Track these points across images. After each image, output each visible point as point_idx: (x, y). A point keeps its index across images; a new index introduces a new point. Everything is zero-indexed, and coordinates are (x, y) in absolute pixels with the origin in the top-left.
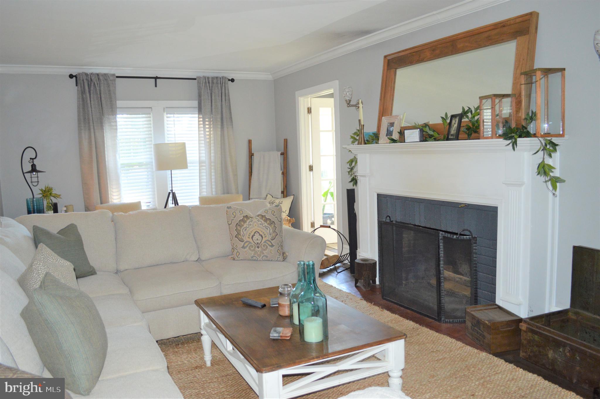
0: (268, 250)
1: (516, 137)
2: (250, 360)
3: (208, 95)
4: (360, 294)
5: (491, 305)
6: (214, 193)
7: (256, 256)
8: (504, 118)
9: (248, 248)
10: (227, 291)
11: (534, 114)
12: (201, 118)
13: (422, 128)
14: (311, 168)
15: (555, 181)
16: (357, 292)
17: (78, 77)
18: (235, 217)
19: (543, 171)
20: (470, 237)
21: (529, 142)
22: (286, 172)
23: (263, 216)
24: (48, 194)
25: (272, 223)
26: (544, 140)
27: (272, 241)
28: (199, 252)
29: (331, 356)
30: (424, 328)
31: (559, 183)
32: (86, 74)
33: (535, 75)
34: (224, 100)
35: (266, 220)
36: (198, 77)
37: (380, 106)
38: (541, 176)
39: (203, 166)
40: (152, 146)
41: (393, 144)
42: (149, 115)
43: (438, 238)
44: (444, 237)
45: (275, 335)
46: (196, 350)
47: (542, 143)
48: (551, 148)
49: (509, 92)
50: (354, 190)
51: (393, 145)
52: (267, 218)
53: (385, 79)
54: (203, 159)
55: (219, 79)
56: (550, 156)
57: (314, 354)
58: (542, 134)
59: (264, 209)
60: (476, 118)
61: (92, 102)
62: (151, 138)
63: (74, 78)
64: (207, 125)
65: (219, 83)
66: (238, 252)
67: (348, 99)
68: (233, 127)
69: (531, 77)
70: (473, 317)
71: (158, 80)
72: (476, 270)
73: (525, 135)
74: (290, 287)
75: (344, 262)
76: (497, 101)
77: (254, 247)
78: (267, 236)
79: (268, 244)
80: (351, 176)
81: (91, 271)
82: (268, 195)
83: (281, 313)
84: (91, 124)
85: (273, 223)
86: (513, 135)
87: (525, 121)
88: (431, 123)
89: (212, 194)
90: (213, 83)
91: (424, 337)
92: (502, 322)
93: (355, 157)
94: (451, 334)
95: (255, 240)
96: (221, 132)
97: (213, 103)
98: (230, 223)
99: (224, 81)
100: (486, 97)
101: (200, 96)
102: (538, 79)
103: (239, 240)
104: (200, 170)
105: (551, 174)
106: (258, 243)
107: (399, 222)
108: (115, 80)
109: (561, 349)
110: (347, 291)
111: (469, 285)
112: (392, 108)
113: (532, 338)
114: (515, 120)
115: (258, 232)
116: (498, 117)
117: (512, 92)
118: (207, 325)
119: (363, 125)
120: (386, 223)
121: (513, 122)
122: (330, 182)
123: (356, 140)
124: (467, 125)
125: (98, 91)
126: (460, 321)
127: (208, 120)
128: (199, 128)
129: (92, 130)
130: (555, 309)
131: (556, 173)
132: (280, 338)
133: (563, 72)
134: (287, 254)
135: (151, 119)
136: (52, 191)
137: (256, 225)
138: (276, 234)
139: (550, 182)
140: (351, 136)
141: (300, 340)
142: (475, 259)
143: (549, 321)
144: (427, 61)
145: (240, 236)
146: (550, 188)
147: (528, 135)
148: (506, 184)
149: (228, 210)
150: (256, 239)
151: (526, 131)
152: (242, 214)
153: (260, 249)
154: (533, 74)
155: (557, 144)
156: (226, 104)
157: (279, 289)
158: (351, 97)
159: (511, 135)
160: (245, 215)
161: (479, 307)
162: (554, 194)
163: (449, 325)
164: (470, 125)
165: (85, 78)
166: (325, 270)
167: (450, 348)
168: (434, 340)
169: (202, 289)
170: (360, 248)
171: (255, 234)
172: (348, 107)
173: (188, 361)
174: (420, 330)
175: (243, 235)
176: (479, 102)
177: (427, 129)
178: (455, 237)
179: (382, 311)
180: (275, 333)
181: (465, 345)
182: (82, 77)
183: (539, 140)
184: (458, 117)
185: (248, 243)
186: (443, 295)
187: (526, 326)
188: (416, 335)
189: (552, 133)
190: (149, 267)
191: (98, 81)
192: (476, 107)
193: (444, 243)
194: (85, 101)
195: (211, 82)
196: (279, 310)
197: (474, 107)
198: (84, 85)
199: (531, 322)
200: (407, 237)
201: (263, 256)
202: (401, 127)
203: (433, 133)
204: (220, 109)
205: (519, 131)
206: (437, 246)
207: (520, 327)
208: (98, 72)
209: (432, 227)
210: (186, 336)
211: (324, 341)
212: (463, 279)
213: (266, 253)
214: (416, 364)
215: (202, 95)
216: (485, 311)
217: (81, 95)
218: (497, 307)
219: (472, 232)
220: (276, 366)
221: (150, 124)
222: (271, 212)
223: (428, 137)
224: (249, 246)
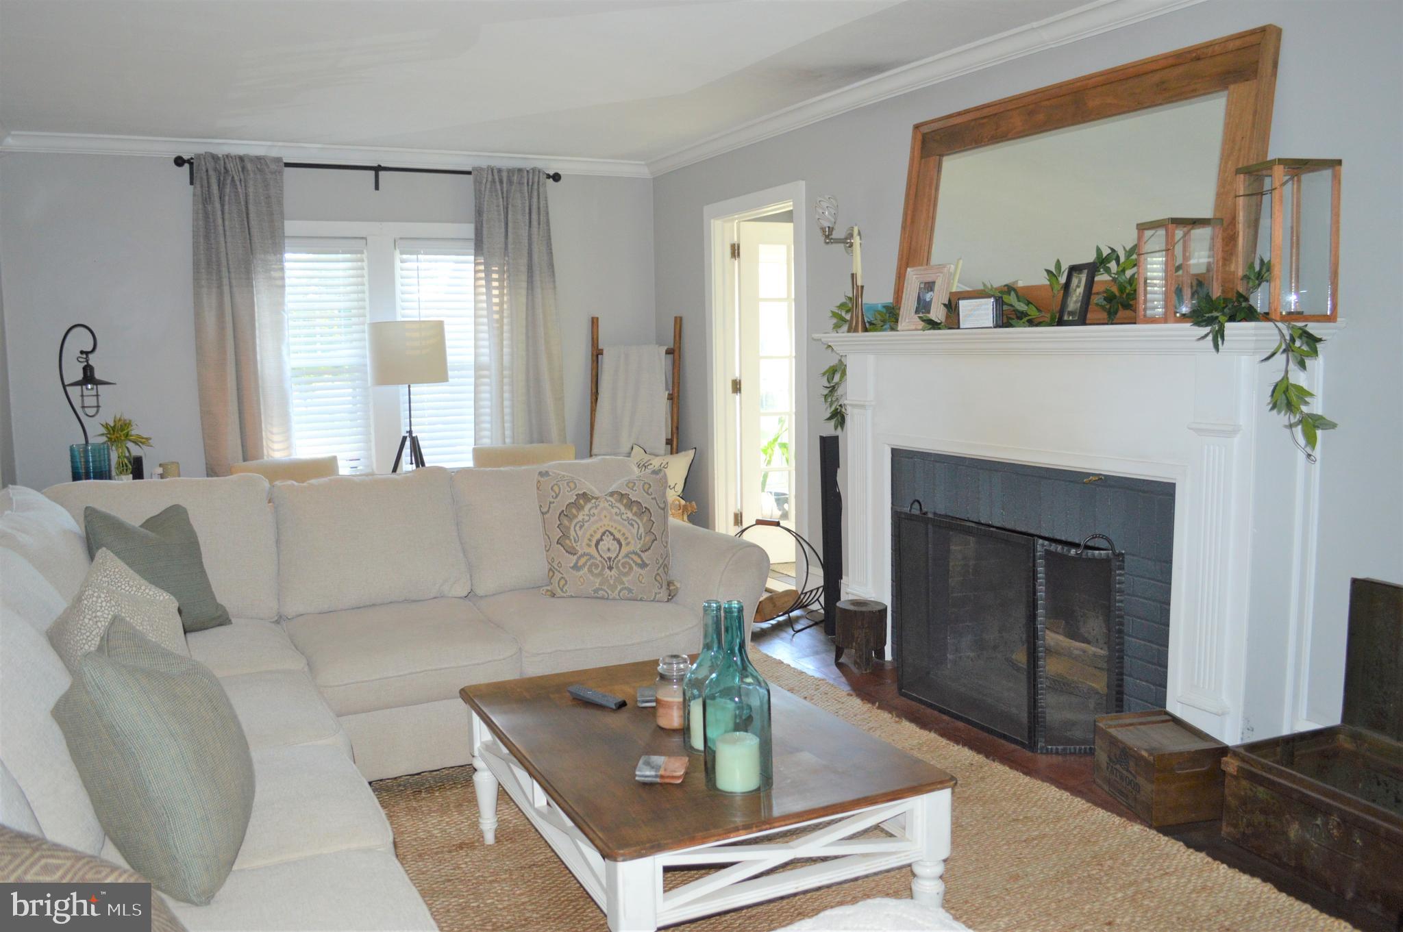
0: (633, 574)
1: (1222, 318)
2: (587, 829)
3: (499, 211)
4: (846, 682)
5: (1155, 714)
6: (508, 440)
7: (605, 588)
8: (1192, 275)
9: (586, 569)
10: (536, 668)
11: (1266, 266)
12: (480, 264)
13: (1000, 295)
14: (737, 387)
15: (1312, 425)
16: (840, 677)
17: (195, 164)
18: (556, 497)
19: (1285, 402)
20: (1108, 554)
21: (1252, 332)
22: (679, 396)
23: (622, 495)
24: (121, 436)
25: (643, 511)
26: (1288, 328)
27: (642, 554)
28: (471, 576)
29: (778, 824)
30: (996, 764)
31: (1323, 429)
32: (215, 158)
33: (1271, 176)
34: (535, 223)
35: (630, 504)
36: (475, 169)
37: (902, 243)
38: (1279, 412)
39: (484, 377)
40: (366, 328)
41: (932, 332)
42: (359, 255)
43: (1034, 556)
44: (1048, 552)
45: (648, 773)
46: (461, 805)
47: (1283, 336)
48: (1305, 348)
49: (1207, 213)
50: (836, 438)
51: (929, 335)
52: (634, 500)
53: (914, 180)
54: (485, 359)
55: (526, 172)
56: (1302, 365)
57: (739, 820)
58: (1284, 313)
59: (626, 478)
60: (1129, 273)
61: (227, 223)
62: (364, 308)
63: (187, 166)
64: (496, 280)
65: (526, 184)
66: (562, 578)
67: (826, 224)
68: (555, 288)
69: (1259, 179)
70: (1113, 741)
71: (381, 174)
72: (1120, 632)
73: (1243, 315)
74: (685, 661)
75: (810, 607)
76: (1179, 233)
77: (600, 568)
78: (633, 542)
79: (634, 562)
80: (831, 406)
81: (221, 615)
82: (635, 447)
83: (663, 722)
84: (225, 274)
85: (647, 511)
86: (1215, 314)
87: (1245, 282)
88: (1021, 284)
89: (504, 443)
90: (510, 182)
91: (997, 784)
92: (1181, 754)
93: (840, 360)
94: (1060, 779)
95: (603, 550)
96: (527, 298)
97: (510, 230)
98: (545, 510)
99: (536, 179)
100: (1154, 225)
101: (479, 212)
102: (1276, 184)
103: (567, 552)
104: (476, 386)
105: (1304, 409)
106: (610, 559)
107: (941, 515)
108: (281, 173)
109: (1319, 819)
110: (817, 675)
111: (1104, 665)
112: (930, 247)
113: (1249, 793)
114: (1220, 279)
115: (610, 532)
116: (1180, 272)
117: (1215, 215)
118: (487, 747)
119: (862, 287)
120: (910, 517)
121: (1215, 283)
122: (780, 421)
123: (845, 321)
124: (1106, 291)
125: (241, 196)
126: (1080, 749)
127: (497, 268)
128: (476, 287)
129: (226, 289)
130: (1305, 725)
131: (1316, 407)
132: (658, 780)
133: (1337, 168)
134: (678, 585)
135: (365, 264)
136: (131, 428)
137: (605, 517)
138: (653, 537)
139: (1300, 427)
140: (832, 312)
141: (707, 786)
142: (1120, 604)
143: (1292, 755)
144: (1015, 138)
145: (567, 542)
146: (1302, 441)
147: (1250, 315)
148: (1195, 430)
149: (541, 479)
150: (605, 548)
151: (1248, 306)
152: (575, 489)
153: (614, 572)
154: (1264, 172)
155: (1319, 337)
156: (541, 233)
157: (659, 665)
158: (833, 220)
159: (1210, 315)
160: (581, 492)
161: (1126, 718)
162: (1309, 456)
163: (1056, 759)
164: (1115, 290)
165: (211, 165)
166: (766, 625)
167: (1057, 812)
168: (1019, 792)
169: (478, 664)
170: (847, 575)
171: (604, 537)
172: (827, 243)
173: (442, 831)
174: (986, 768)
175: (577, 538)
176: (1136, 236)
177: (1012, 299)
178: (1073, 552)
179: (897, 722)
180: (649, 767)
181: (1093, 807)
182: (206, 164)
183: (1277, 327)
184: (1086, 271)
185: (588, 557)
186: (1042, 689)
187: (1237, 764)
188: (977, 782)
189: (1307, 311)
190: (353, 609)
191: (241, 173)
192: (1128, 248)
193: (1047, 566)
194: (211, 220)
195: (505, 180)
196: (658, 714)
197: (1124, 248)
198: (208, 182)
199: (1247, 754)
200: (961, 550)
201: (622, 590)
202: (951, 293)
203: (1027, 307)
204: (527, 245)
205: (1230, 306)
206: (1031, 574)
207: (1223, 767)
208: (241, 151)
209: (1018, 529)
210: (438, 772)
211: (762, 789)
212: (1090, 652)
213: (628, 581)
214: (975, 847)
215: (485, 210)
216: (1139, 727)
217: (201, 206)
218: (1170, 718)
219: (1115, 543)
220: (648, 845)
221: (363, 276)
222: (641, 487)
223: (1014, 317)
224: (588, 564)
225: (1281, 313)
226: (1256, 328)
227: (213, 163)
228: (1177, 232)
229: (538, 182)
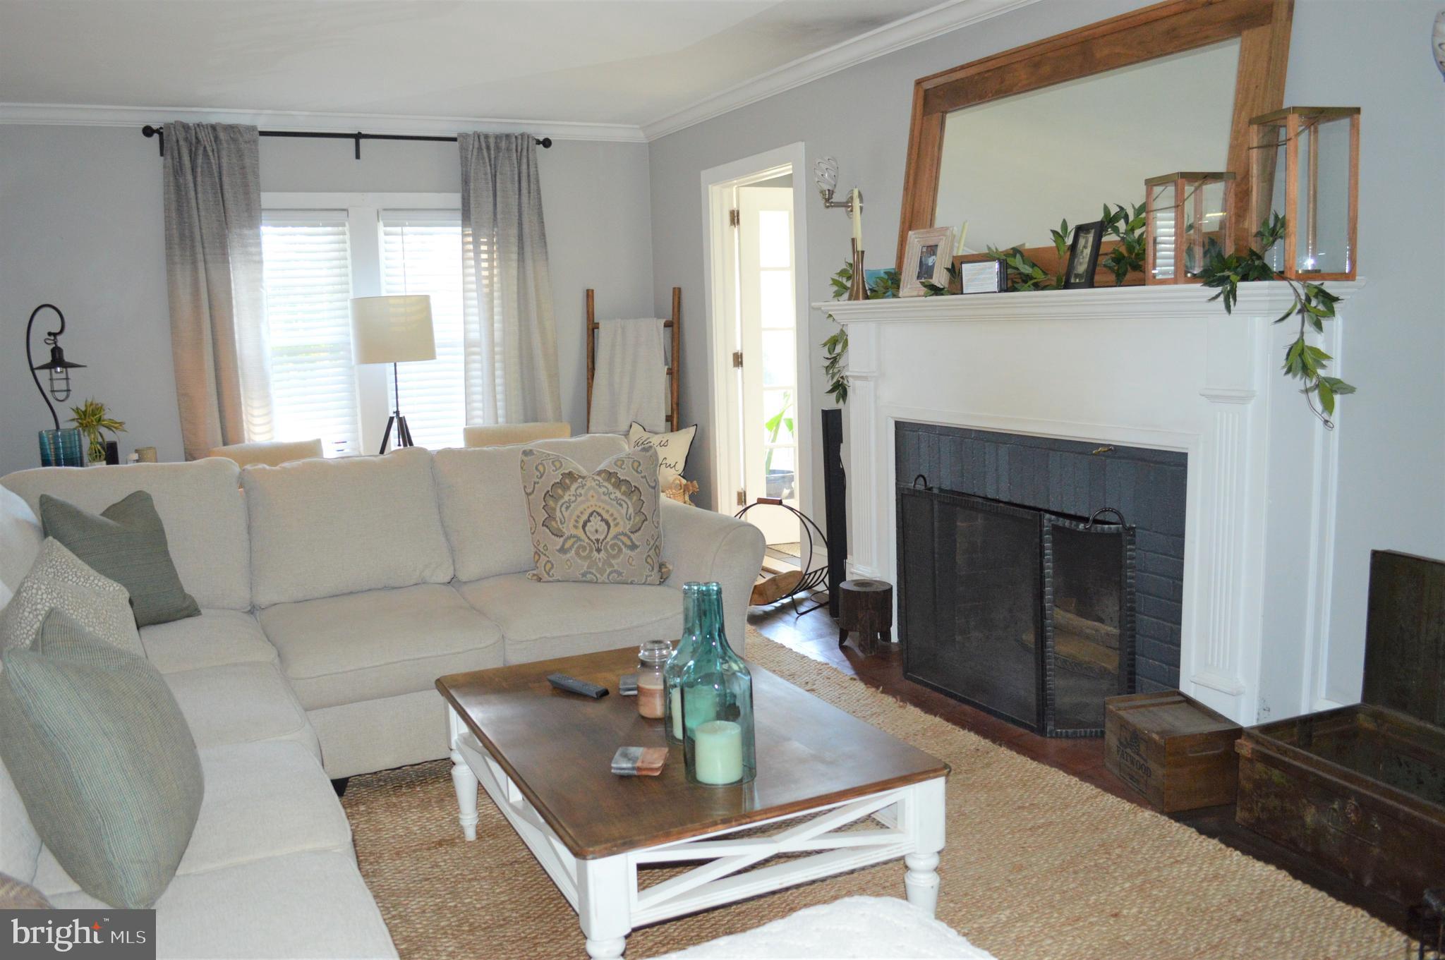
0: (622, 556)
1: (1233, 278)
2: (557, 826)
3: (486, 179)
4: (850, 666)
5: (1168, 695)
6: (501, 420)
7: (594, 571)
8: (1205, 233)
9: (573, 552)
10: (518, 657)
11: (1281, 223)
12: (468, 235)
13: (1005, 258)
14: (738, 360)
15: (1329, 390)
16: (844, 661)
17: (164, 133)
18: (541, 477)
19: (1301, 365)
20: (1118, 528)
21: (1266, 291)
22: (678, 371)
23: (610, 473)
24: (92, 421)
25: (632, 491)
26: (1304, 286)
27: (632, 536)
28: (454, 561)
29: (759, 818)
30: (1003, 748)
31: (1341, 394)
32: (186, 127)
33: (1285, 126)
34: (524, 191)
35: (619, 483)
36: (461, 135)
37: (904, 205)
38: (1295, 376)
39: (474, 354)
40: (349, 304)
41: (935, 298)
42: (340, 228)
43: (1041, 531)
44: (1056, 528)
45: (624, 765)
46: (442, 800)
47: (1298, 295)
48: (1321, 307)
49: (1221, 167)
50: (839, 412)
51: (932, 301)
52: (622, 478)
53: (916, 140)
54: (475, 336)
55: (514, 139)
56: (1318, 326)
57: (720, 813)
58: (1300, 272)
59: (615, 457)
60: (1137, 232)
61: (200, 195)
62: (347, 283)
63: (156, 136)
64: (485, 252)
65: (514, 151)
66: (548, 561)
67: (826, 187)
68: (547, 259)
69: (1275, 130)
70: (1124, 725)
71: (362, 141)
72: (1132, 609)
73: (1256, 274)
74: (667, 647)
75: (815, 588)
76: (1189, 189)
77: (587, 551)
78: (621, 523)
79: (623, 543)
80: (832, 378)
81: (189, 606)
82: (634, 425)
83: (646, 711)
84: (199, 249)
85: (637, 491)
86: (1227, 273)
87: (1259, 239)
88: (1028, 246)
89: (497, 422)
90: (498, 148)
91: (1003, 771)
92: (1193, 736)
93: (842, 330)
94: (1069, 764)
95: (590, 532)
96: (518, 272)
97: (499, 199)
98: (529, 491)
99: (525, 146)
100: (1163, 181)
101: (466, 181)
102: (1291, 134)
103: (553, 534)
104: (466, 363)
105: (1321, 372)
106: (598, 540)
107: (946, 491)
108: (255, 142)
109: (1337, 803)
110: (821, 659)
111: (1117, 645)
112: (933, 210)
113: (1265, 776)
114: (1233, 238)
115: (598, 513)
116: (1192, 232)
117: (1228, 168)
118: (465, 740)
119: (863, 252)
120: (915, 493)
121: (1227, 241)
122: (785, 395)
123: (846, 288)
124: (1115, 251)
125: (214, 167)
126: (1091, 732)
127: (486, 240)
128: (464, 259)
129: (201, 265)
130: (1324, 704)
131: (1334, 369)
132: (635, 772)
133: (1356, 116)
134: (671, 568)
135: (347, 237)
136: (102, 413)
137: (593, 496)
138: (643, 518)
139: (1317, 391)
140: (833, 279)
141: (687, 778)
142: (1131, 581)
143: (1310, 736)
144: (1019, 93)
145: (553, 523)
146: (1319, 406)
147: (1264, 273)
148: (1208, 396)
149: (525, 459)
150: (593, 530)
151: (1261, 264)
152: (560, 468)
153: (603, 555)
154: (1279, 123)
155: (1335, 295)
156: (531, 202)
157: (640, 652)
158: (833, 183)
159: (1222, 274)
160: (567, 471)
161: (1138, 699)
162: (1326, 422)
163: (1065, 743)
164: (1123, 250)
165: (181, 136)
166: (769, 608)
167: (1065, 798)
168: (1026, 778)
169: (459, 653)
170: (852, 555)
171: (591, 519)
172: (828, 207)
173: (422, 827)
174: (993, 753)
175: (561, 522)
176: (1144, 193)
177: (1017, 262)
178: (1081, 526)
179: (901, 707)
180: (626, 759)
181: (1103, 792)
182: (176, 134)
183: (1291, 285)
184: (1093, 231)
185: (575, 539)
186: (1050, 670)
187: (1251, 746)
188: (983, 767)
189: (1325, 270)
190: (330, 597)
191: (213, 143)
192: (1137, 206)
193: (1054, 542)
194: (183, 193)
195: (492, 146)
196: (641, 703)
197: (1133, 206)
198: (179, 153)
199: (1263, 736)
200: (968, 527)
201: (611, 573)
202: (953, 257)
203: (1031, 270)
204: (517, 214)
205: (1243, 265)
206: (1038, 550)
207: (1236, 749)
208: (213, 120)
209: (1026, 503)
210: (420, 766)
211: (745, 781)
212: (1103, 632)
213: (617, 564)
214: (978, 836)
215: (472, 178)
216: (1151, 709)
217: (172, 179)
218: (1183, 699)
219: (1125, 516)
220: (619, 842)
221: (345, 250)
222: (630, 466)
223: (1020, 281)
224: (575, 546)
225: (1297, 272)
226: (1269, 288)
227: (184, 134)
228: (1186, 188)
229: (528, 148)
